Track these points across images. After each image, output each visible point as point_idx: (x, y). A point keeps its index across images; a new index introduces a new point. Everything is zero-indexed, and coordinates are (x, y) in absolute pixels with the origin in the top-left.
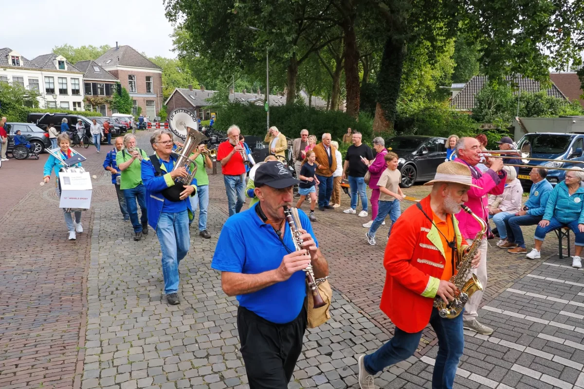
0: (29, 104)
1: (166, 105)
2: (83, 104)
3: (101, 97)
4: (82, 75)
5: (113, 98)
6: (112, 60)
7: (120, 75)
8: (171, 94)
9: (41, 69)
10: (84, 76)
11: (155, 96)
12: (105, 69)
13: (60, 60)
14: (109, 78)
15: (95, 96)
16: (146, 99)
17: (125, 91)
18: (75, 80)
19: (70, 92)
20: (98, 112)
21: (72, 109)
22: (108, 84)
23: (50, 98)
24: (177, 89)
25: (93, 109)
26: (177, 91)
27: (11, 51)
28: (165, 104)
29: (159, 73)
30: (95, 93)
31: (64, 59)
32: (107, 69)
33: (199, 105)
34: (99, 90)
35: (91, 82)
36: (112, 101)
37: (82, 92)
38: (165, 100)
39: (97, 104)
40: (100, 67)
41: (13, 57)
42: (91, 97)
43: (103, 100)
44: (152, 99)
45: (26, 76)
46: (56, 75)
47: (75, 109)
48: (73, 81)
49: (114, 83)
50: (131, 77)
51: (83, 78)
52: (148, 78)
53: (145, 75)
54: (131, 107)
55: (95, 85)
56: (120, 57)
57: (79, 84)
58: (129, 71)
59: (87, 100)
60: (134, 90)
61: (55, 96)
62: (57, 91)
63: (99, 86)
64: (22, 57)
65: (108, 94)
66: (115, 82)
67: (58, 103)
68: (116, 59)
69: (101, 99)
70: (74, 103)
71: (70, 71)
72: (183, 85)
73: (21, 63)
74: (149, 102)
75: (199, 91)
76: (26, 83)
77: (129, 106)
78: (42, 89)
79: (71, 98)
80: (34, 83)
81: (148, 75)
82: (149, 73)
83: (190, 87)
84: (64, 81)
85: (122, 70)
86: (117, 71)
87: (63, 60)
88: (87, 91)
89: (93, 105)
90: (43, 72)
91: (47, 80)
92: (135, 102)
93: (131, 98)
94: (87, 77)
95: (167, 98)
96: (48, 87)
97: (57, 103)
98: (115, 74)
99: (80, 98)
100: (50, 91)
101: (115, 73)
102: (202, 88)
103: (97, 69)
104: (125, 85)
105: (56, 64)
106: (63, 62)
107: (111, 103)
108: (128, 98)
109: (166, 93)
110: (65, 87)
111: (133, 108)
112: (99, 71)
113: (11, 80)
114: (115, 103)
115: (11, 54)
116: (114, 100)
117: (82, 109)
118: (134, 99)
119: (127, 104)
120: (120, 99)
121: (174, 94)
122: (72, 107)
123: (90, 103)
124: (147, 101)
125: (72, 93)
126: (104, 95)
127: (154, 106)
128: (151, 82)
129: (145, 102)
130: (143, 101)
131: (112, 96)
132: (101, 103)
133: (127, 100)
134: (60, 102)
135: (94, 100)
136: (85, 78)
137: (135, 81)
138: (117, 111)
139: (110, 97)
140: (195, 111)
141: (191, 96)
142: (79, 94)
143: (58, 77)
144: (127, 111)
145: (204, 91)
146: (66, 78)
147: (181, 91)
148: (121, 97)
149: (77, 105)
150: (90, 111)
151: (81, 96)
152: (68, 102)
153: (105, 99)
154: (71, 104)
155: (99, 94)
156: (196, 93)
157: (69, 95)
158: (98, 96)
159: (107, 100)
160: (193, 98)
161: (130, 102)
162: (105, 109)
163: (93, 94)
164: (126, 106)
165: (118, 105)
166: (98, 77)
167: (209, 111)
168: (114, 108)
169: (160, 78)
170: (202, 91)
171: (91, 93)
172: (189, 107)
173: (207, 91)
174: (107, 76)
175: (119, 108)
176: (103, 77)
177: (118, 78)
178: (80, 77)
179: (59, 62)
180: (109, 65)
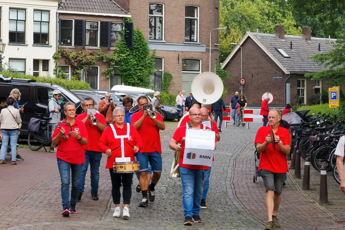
1: (224, 69)
2: (52, 65)
3: (91, 50)
4: (56, 4)
5: (115, 52)
7: (133, 4)
8: (235, 46)
10: (59, 5)
11: (203, 49)
14: (109, 11)
15: (79, 47)
16: (182, 56)
17: (140, 38)
18: (42, 12)
19: (29, 38)
20: (83, 82)
21: (30, 71)
22: (107, 23)
24: (249, 34)
25: (73, 74)
26: (249, 37)
28: (223, 67)
30: (79, 41)
33: (297, 70)
34: (88, 36)
35: (73, 19)
36: (112, 60)
37: (53, 37)
38: (222, 60)
39: (81, 65)
42: (71, 49)
43: (93, 57)
44: (196, 57)
46: (6, 3)
48: (38, 17)
49: (120, 21)
51: (58, 9)
52: (190, 10)
53: (185, 4)
54: (150, 73)
55: (80, 25)
57: (49, 22)
59: (62, 55)
60: (157, 37)
62: (5, 37)
63: (88, 27)
65: (106, 42)
66: (122, 18)
67: (5, 61)
69: (91, 54)
70: (36, 62)
74: (189, 63)
75: (296, 38)
77: (146, 71)
79: (30, 51)
81: (190, 4)
83: (280, 31)
88: (64, 37)
89: (74, 68)
92: (159, 60)
93: (151, 53)
94: (66, 8)
95: (227, 55)
97: (3, 61)
98: (123, 2)
102: (304, 32)
104: (141, 26)
107: (108, 62)
108: (145, 51)
109: (224, 44)
110: (20, 29)
111: (155, 75)
114: (117, 63)
116: (115, 58)
117: (51, 74)
118: (158, 55)
119: (143, 66)
120: (129, 55)
121: (243, 45)
122: (30, 69)
123: (66, 63)
124: (185, 60)
125: (33, 41)
126: (97, 46)
127: (199, 71)
128: (196, 18)
129: (181, 62)
130: (176, 61)
131: (112, 48)
132: (88, 64)
133: (142, 58)
134: (10, 59)
135: (77, 57)
136: (63, 9)
137: (163, 16)
138: (119, 80)
139: (109, 50)
140: (288, 85)
141: (279, 50)
142: (47, 43)
143: (10, 8)
144: (142, 81)
145: (310, 40)
146: (25, 9)
147: (259, 38)
148: (130, 49)
149: (41, 67)
150: (64, 77)
151: (51, 47)
152: (25, 60)
153: (99, 55)
154: (30, 65)
155: (87, 43)
156: (291, 44)
157: (27, 45)
158: (84, 49)
159: (102, 57)
160: (286, 55)
161: (149, 61)
162: (97, 75)
163: (75, 44)
164: (140, 69)
165: (124, 67)
166: (87, 6)
167: (319, 85)
168: (115, 75)
169: (216, 10)
170: (306, 39)
171: (71, 41)
172: (275, 74)
173: (317, 40)
174: (106, 4)
175: (126, 75)
176: (99, 7)
177: (128, 10)
178: (53, 7)
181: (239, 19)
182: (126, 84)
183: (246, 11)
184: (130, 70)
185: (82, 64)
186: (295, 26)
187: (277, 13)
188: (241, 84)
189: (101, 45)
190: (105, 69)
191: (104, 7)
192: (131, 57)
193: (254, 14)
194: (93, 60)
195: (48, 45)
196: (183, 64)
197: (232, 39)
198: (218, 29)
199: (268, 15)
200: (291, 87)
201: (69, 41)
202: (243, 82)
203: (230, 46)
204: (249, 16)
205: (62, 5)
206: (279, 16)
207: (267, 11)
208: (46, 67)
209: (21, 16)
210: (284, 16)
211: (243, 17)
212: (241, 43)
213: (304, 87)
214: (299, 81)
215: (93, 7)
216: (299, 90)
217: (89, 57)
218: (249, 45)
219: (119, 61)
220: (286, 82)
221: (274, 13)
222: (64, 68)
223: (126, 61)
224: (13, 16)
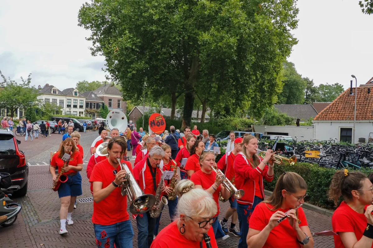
0: (57, 112)
1: (129, 115)
2: (84, 113)
3: (94, 110)
4: (85, 99)
5: (100, 110)
7: (105, 99)
9: (66, 95)
14: (98, 101)
17: (106, 107)
18: (82, 101)
19: (78, 107)
21: (78, 115)
22: (98, 103)
23: (68, 109)
26: (136, 107)
27: (53, 87)
30: (91, 107)
32: (98, 96)
34: (93, 106)
35: (89, 102)
37: (84, 107)
39: (91, 113)
40: (95, 95)
41: (54, 90)
42: (89, 109)
45: (58, 98)
46: (72, 98)
47: (80, 115)
48: (80, 102)
49: (101, 103)
50: (110, 100)
52: (119, 101)
53: (118, 99)
55: (91, 104)
56: (106, 90)
57: (83, 103)
58: (109, 97)
59: (86, 111)
60: (111, 107)
61: (71, 109)
62: (72, 106)
63: (93, 104)
64: (58, 90)
67: (72, 113)
68: (103, 91)
70: (80, 112)
71: (79, 97)
73: (57, 93)
76: (58, 102)
78: (65, 105)
79: (78, 110)
80: (62, 102)
84: (70, 101)
85: (106, 97)
88: (87, 106)
89: (89, 114)
90: (67, 97)
91: (68, 101)
94: (88, 100)
96: (68, 104)
98: (102, 98)
99: (83, 110)
100: (69, 106)
103: (93, 96)
104: (107, 104)
106: (77, 92)
107: (98, 112)
108: (107, 110)
110: (76, 104)
113: (51, 101)
114: (100, 113)
115: (53, 88)
116: (100, 111)
117: (83, 116)
132: (93, 113)
133: (107, 112)
135: (90, 111)
137: (112, 102)
139: (98, 109)
141: (143, 110)
143: (74, 100)
146: (77, 100)
148: (104, 110)
149: (81, 113)
150: (87, 116)
153: (96, 111)
154: (78, 113)
156: (146, 109)
158: (92, 109)
160: (145, 111)
162: (95, 115)
165: (102, 114)
168: (100, 116)
171: (89, 107)
172: (141, 115)
174: (98, 99)
176: (96, 100)
177: (103, 100)
178: (84, 100)
179: (75, 92)
180: (100, 94)
189: (96, 108)
190: (97, 114)
202: (134, 117)
208: (82, 113)
209: (76, 102)
218: (136, 109)
222: (87, 114)
223: (102, 112)
224: (74, 101)
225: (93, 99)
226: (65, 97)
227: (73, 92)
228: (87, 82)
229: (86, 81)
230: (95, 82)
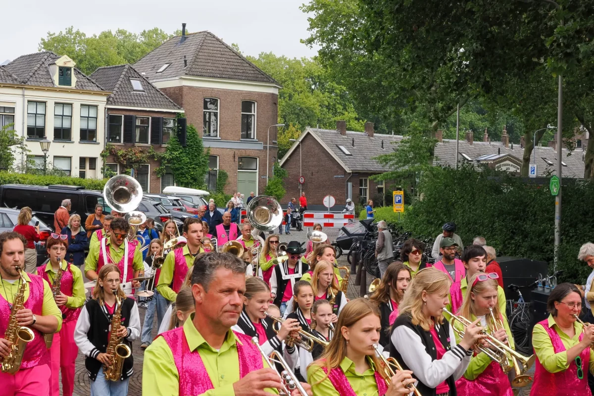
1: (282, 166)
2: (99, 164)
3: (142, 147)
4: (105, 99)
5: (167, 149)
6: (170, 64)
7: (186, 99)
8: (294, 142)
9: (22, 85)
10: (108, 100)
11: (260, 147)
12: (154, 84)
13: (62, 65)
14: (161, 106)
15: (129, 144)
16: (238, 154)
17: (194, 134)
18: (89, 107)
19: (76, 135)
21: (76, 173)
22: (159, 118)
23: (35, 148)
25: (122, 173)
26: (309, 133)
28: (281, 164)
29: (273, 94)
30: (129, 138)
31: (72, 64)
32: (159, 85)
33: (359, 168)
34: (138, 133)
35: (123, 115)
36: (164, 158)
37: (101, 134)
38: (281, 156)
39: (130, 163)
40: (145, 81)
42: (119, 146)
43: (144, 155)
44: (252, 154)
46: (52, 98)
47: (82, 175)
48: (85, 113)
49: (173, 117)
50: (210, 102)
51: (107, 104)
52: (247, 105)
53: (241, 98)
54: (204, 172)
55: (129, 121)
56: (189, 59)
57: (96, 118)
58: (205, 89)
59: (111, 152)
60: (212, 134)
61: (45, 145)
62: (50, 134)
63: (138, 123)
65: (156, 140)
66: (175, 113)
67: (50, 159)
68: (178, 63)
69: (141, 152)
70: (83, 160)
71: (81, 90)
72: (319, 121)
74: (245, 161)
75: (358, 134)
77: (200, 171)
78: (20, 130)
79: (77, 149)
80: (5, 114)
81: (247, 99)
82: (250, 93)
83: (342, 127)
85: (190, 88)
86: (181, 89)
87: (68, 65)
88: (112, 132)
89: (123, 166)
90: (27, 92)
91: (32, 109)
92: (213, 158)
93: (205, 150)
94: (115, 103)
95: (286, 151)
96: (32, 123)
97: (48, 160)
98: (176, 96)
99: (95, 150)
100: (36, 133)
101: (174, 93)
102: (366, 127)
103: (137, 84)
104: (195, 122)
105: (54, 74)
106: (69, 69)
107: (160, 160)
108: (199, 148)
109: (283, 139)
110: (66, 125)
111: (209, 173)
112: (141, 89)
114: (169, 161)
116: (167, 155)
117: (97, 174)
118: (212, 153)
119: (196, 164)
120: (181, 153)
121: (302, 142)
122: (76, 168)
123: (115, 162)
124: (241, 158)
125: (79, 138)
126: (147, 143)
127: (256, 169)
128: (253, 113)
129: (237, 159)
130: (232, 159)
131: (164, 145)
132: (138, 162)
133: (196, 156)
134: (55, 157)
135: (126, 155)
136: (111, 104)
137: (218, 111)
138: (171, 179)
139: (160, 147)
140: (350, 184)
141: (340, 147)
142: (94, 139)
143: (56, 103)
144: (195, 180)
145: (372, 136)
146: (71, 104)
147: (320, 134)
148: (184, 147)
149: (87, 165)
151: (99, 144)
152: (70, 158)
153: (149, 153)
154: (76, 163)
155: (137, 140)
156: (353, 141)
157: (73, 142)
158: (134, 146)
159: (153, 155)
160: (347, 152)
161: (203, 159)
162: (148, 174)
163: (124, 141)
164: (194, 168)
165: (177, 166)
166: (138, 101)
167: (382, 184)
168: (167, 174)
169: (274, 105)
170: (369, 135)
171: (120, 137)
172: (336, 173)
173: (380, 137)
174: (157, 99)
175: (178, 174)
176: (150, 102)
177: (181, 106)
178: (101, 102)
179: (61, 69)
180: (163, 76)
181: (297, 111)
182: (178, 185)
183: (304, 103)
184: (182, 168)
185: (132, 162)
186: (356, 119)
187: (338, 106)
188: (300, 183)
189: (152, 142)
190: (156, 168)
191: (156, 102)
192: (184, 154)
193: (312, 106)
194: (143, 158)
195: (96, 143)
196: (239, 162)
197: (290, 135)
198: (277, 125)
199: (328, 107)
200: (353, 186)
201: (118, 138)
202: (302, 180)
203: (288, 143)
204: (307, 108)
205: (111, 99)
206: (340, 107)
207: (326, 103)
208: (93, 166)
209: (67, 112)
210: (345, 109)
211: (301, 109)
212: (300, 140)
213: (367, 186)
214: (361, 181)
215: (144, 102)
216: (361, 190)
217: (139, 155)
218: (308, 142)
219: (171, 159)
220: (348, 181)
221: (335, 105)
223: (178, 159)
224: (59, 111)
225: (138, 99)
226: (19, 92)
227: (52, 67)
228: (78, 33)
229: (74, 31)
230: (114, 33)
